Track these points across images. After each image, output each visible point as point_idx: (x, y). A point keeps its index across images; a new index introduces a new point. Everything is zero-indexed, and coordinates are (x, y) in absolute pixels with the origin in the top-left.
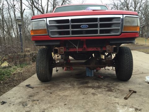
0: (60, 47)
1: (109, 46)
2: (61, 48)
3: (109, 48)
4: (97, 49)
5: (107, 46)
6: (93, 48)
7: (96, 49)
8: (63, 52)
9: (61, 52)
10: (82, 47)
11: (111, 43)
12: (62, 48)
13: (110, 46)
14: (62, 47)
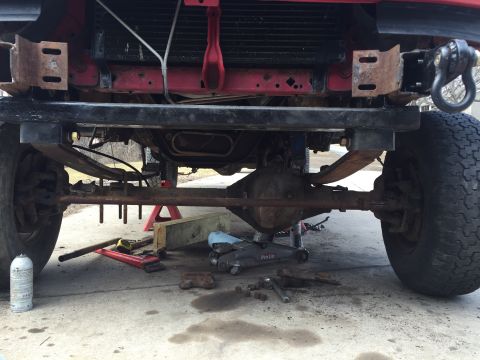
0: (43, 45)
1: (367, 54)
2: (46, 51)
3: (368, 66)
4: (290, 82)
5: (357, 54)
6: (267, 78)
7: (283, 79)
8: (58, 80)
9: (47, 79)
10: (198, 65)
11: (380, 32)
12: (57, 52)
13: (374, 53)
14: (53, 45)
